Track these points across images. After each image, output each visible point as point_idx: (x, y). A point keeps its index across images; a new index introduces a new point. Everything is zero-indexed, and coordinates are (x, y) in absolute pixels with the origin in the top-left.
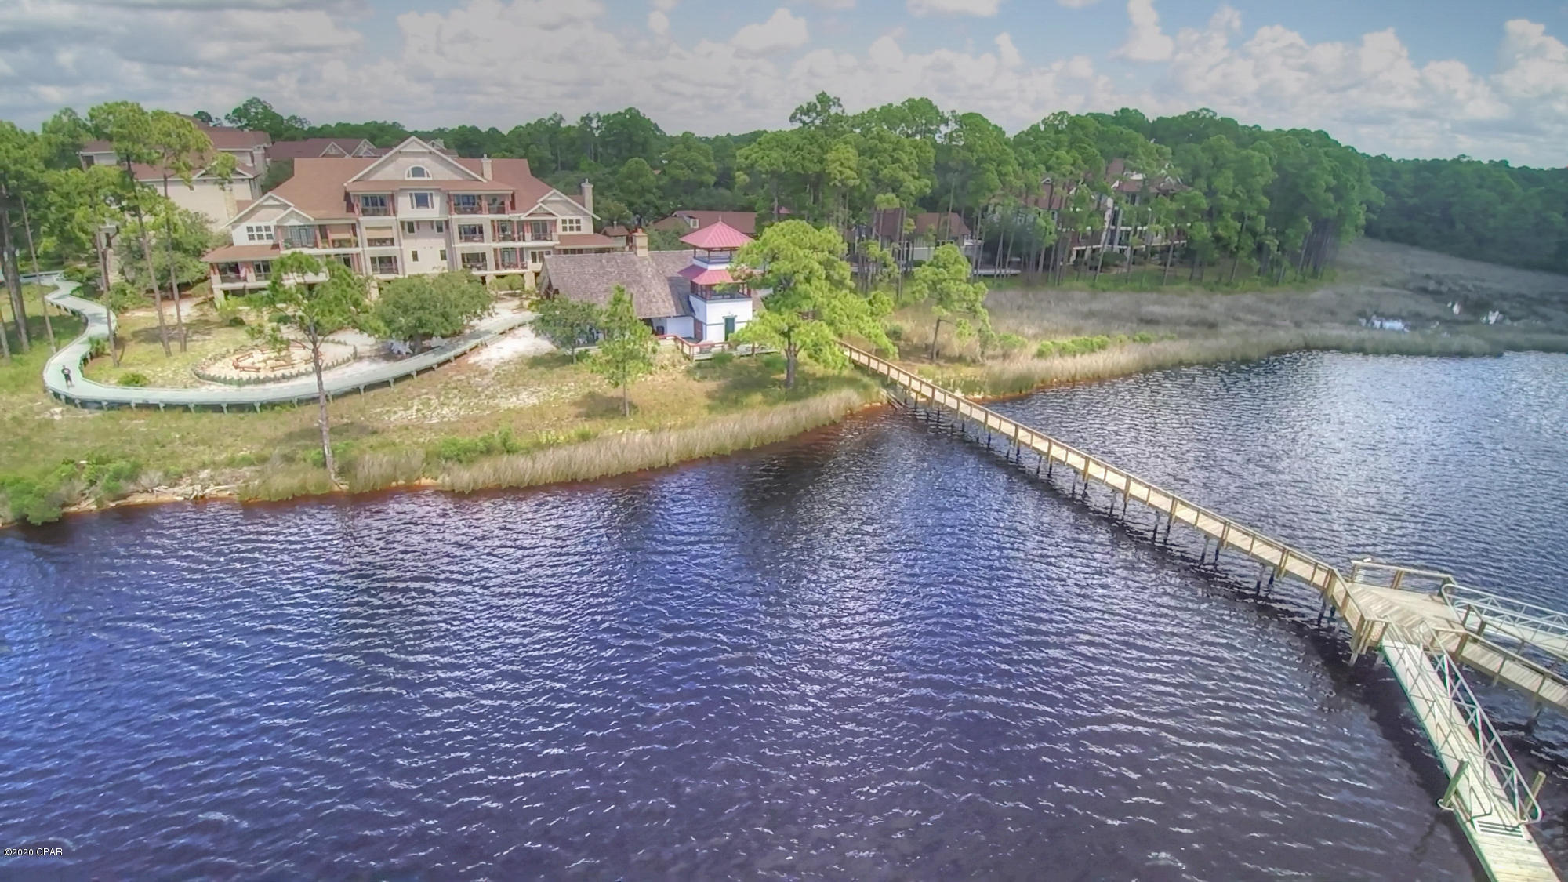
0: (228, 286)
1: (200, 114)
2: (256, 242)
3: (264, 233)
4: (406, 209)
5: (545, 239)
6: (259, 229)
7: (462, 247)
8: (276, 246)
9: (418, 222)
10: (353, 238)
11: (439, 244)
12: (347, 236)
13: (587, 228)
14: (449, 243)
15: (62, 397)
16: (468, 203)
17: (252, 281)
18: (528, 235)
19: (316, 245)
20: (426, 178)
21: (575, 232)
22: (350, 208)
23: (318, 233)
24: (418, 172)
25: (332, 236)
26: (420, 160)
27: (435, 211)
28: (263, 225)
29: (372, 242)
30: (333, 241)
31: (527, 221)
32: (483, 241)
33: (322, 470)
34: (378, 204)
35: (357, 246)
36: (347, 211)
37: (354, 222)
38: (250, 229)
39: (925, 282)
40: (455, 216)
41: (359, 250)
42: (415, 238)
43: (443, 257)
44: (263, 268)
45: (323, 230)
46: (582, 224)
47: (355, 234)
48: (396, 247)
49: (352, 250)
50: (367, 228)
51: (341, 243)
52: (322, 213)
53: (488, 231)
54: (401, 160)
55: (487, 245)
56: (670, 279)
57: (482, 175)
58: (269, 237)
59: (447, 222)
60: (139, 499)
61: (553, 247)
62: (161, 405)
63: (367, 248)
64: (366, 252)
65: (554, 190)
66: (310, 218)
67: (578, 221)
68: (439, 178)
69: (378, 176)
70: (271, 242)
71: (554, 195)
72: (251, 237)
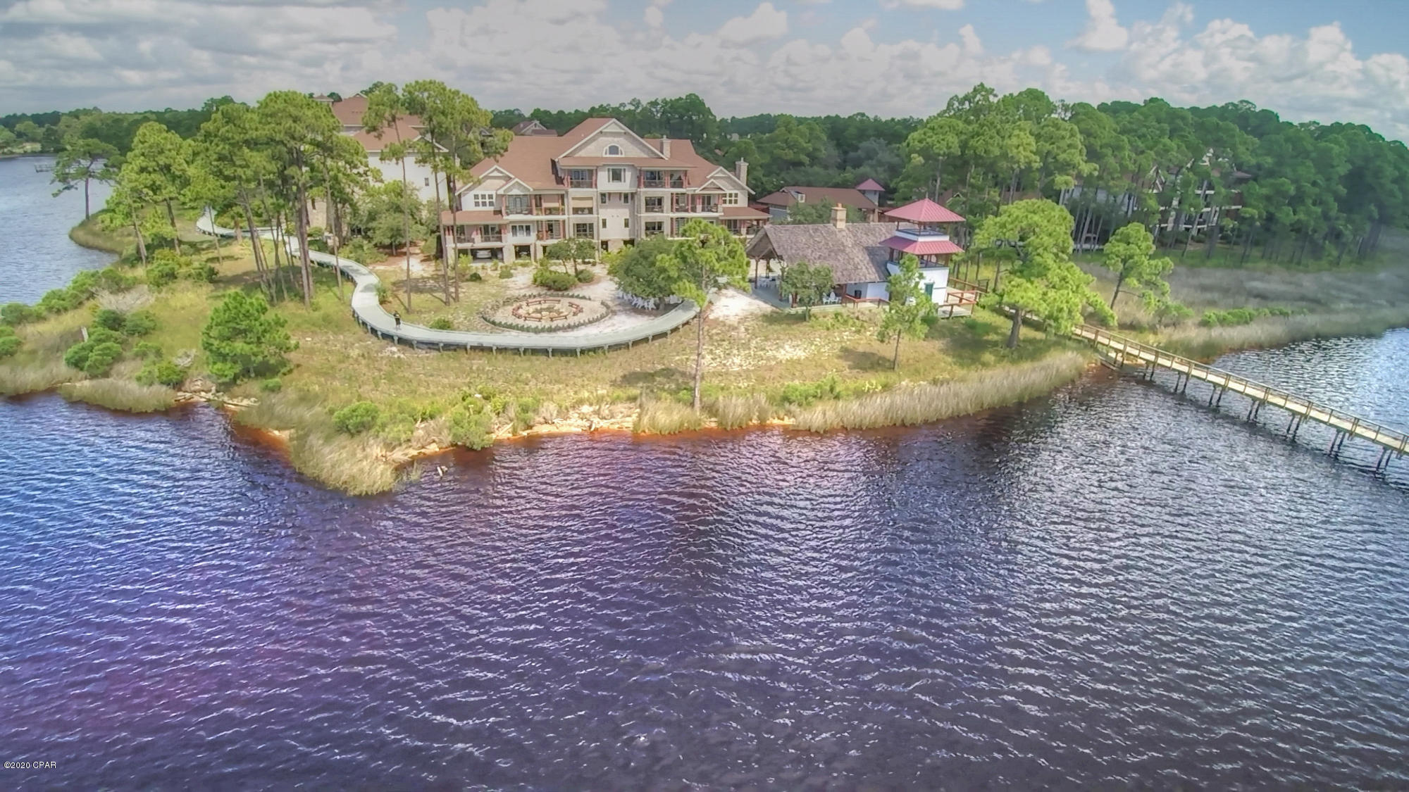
0: (460, 246)
1: (332, 95)
2: (481, 208)
3: (487, 200)
4: (604, 182)
5: (711, 211)
6: (483, 196)
7: (648, 216)
8: (498, 212)
9: (610, 194)
10: (561, 207)
11: (624, 213)
12: (556, 205)
13: (743, 201)
14: (633, 213)
15: (396, 339)
16: (653, 178)
17: (478, 242)
18: (699, 207)
19: (531, 212)
20: (619, 156)
21: (733, 205)
22: (560, 181)
23: (534, 201)
24: (614, 150)
25: (545, 205)
26: (616, 139)
27: (625, 186)
28: (487, 193)
29: (576, 211)
30: (546, 209)
31: (699, 195)
32: (662, 212)
33: (689, 410)
34: (583, 177)
35: (564, 214)
36: (558, 183)
37: (563, 192)
38: (476, 197)
39: (1117, 256)
40: (643, 189)
41: (565, 217)
42: (607, 207)
43: (626, 225)
44: (487, 230)
45: (539, 199)
46: (739, 199)
47: (563, 204)
48: (595, 215)
49: (560, 217)
50: (573, 199)
51: (550, 211)
52: (538, 184)
53: (667, 204)
54: (602, 139)
55: (665, 216)
56: (867, 248)
57: (662, 152)
58: (491, 204)
59: (633, 194)
60: (544, 429)
61: (717, 218)
62: (494, 348)
63: (572, 216)
64: (571, 219)
65: (721, 168)
66: (531, 189)
67: (736, 195)
68: (630, 155)
69: (582, 153)
70: (492, 208)
71: (719, 172)
72: (477, 204)
